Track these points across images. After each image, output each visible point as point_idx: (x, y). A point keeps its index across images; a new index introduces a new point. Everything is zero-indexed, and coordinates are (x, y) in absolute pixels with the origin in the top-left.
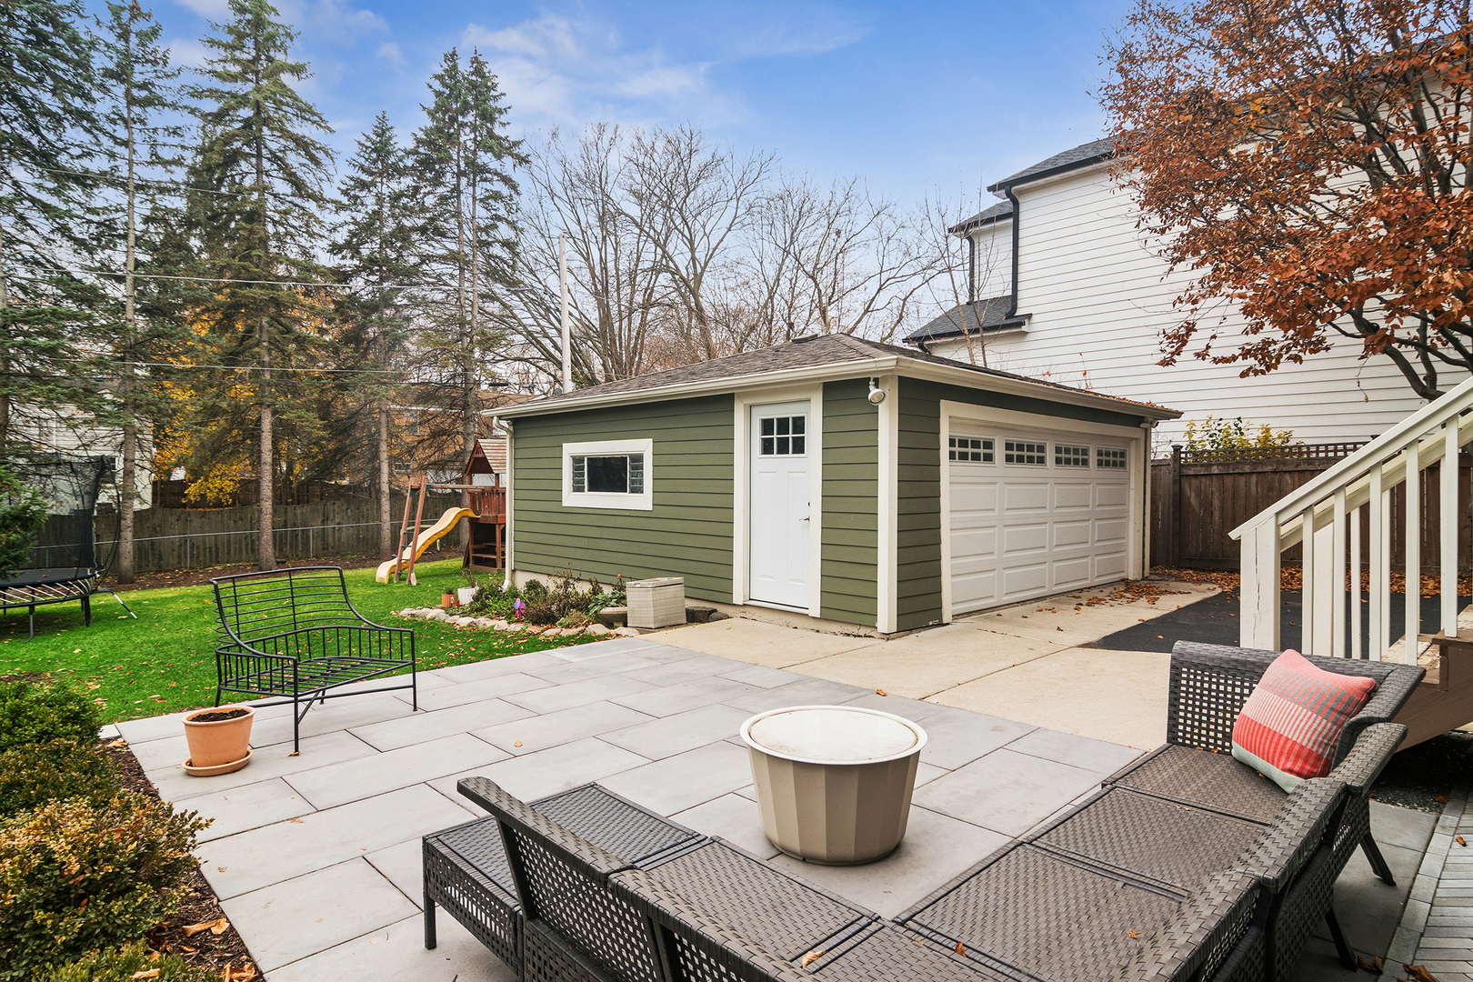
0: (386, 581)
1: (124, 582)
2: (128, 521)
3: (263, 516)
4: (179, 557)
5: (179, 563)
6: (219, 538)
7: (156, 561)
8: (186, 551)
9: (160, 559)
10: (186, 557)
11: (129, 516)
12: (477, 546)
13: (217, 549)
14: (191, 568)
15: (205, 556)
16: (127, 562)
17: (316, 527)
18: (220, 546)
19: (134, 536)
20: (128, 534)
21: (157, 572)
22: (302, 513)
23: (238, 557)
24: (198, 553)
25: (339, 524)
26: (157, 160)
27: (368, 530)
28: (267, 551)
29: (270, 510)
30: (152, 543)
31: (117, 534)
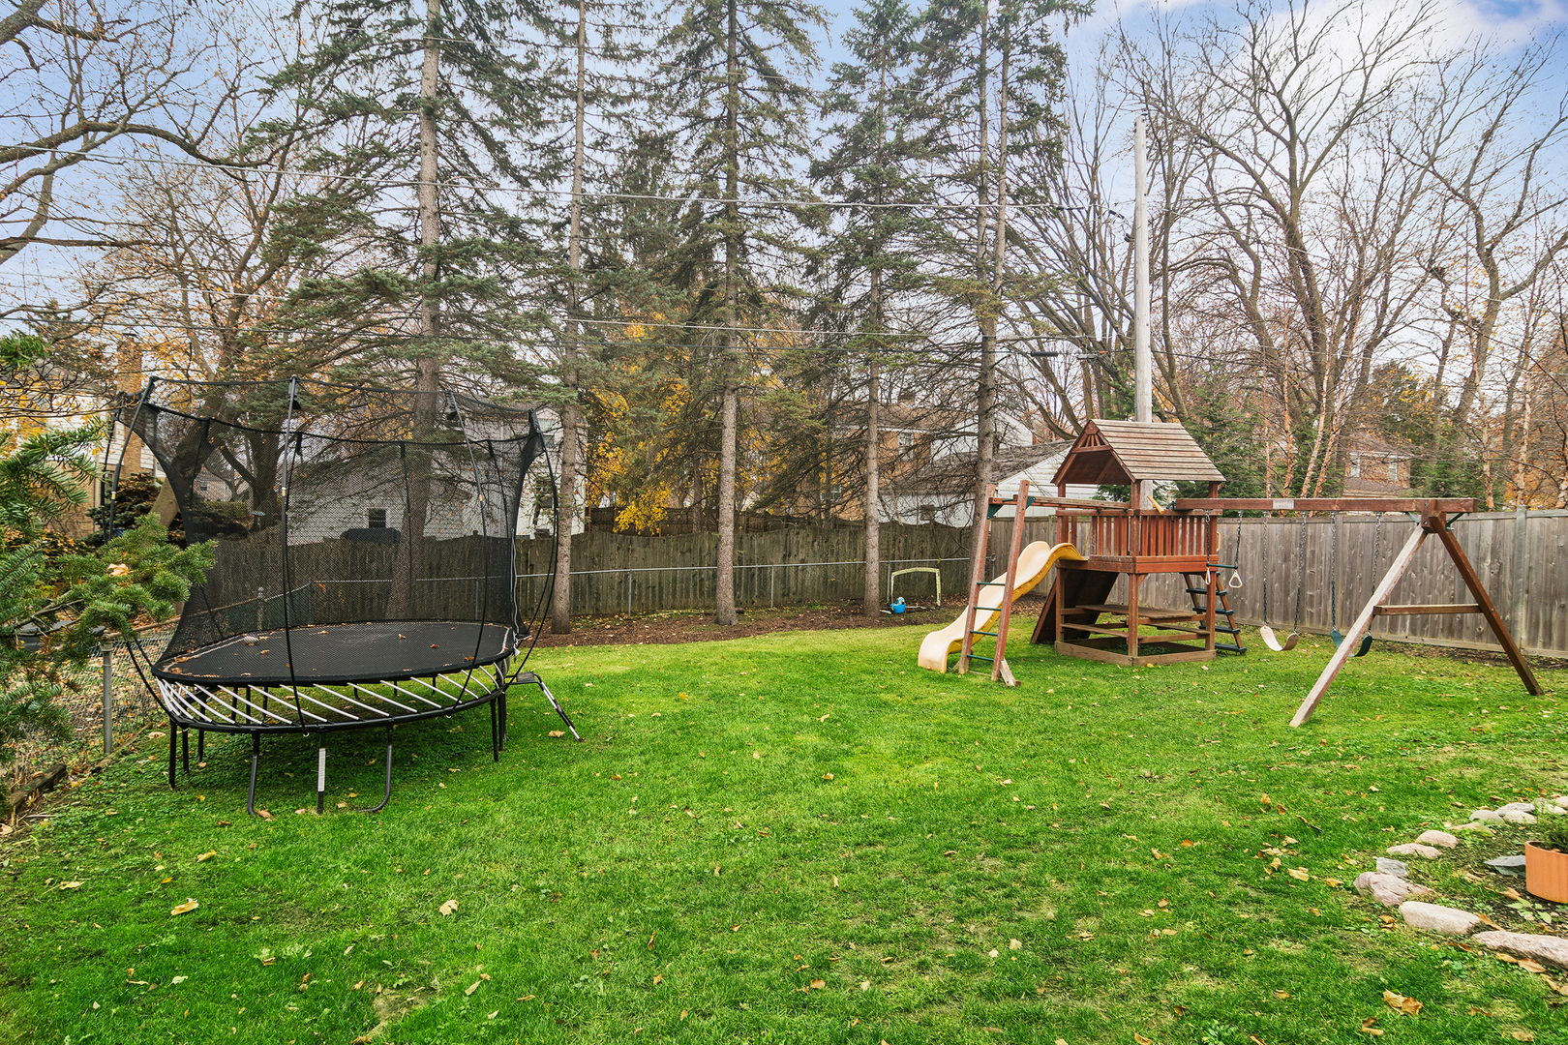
0: (943, 669)
1: (558, 633)
2: (565, 549)
3: (722, 546)
4: (619, 597)
5: (619, 605)
6: (664, 575)
7: (593, 602)
8: (626, 589)
9: (598, 599)
10: (626, 598)
11: (566, 541)
12: (1070, 611)
13: (661, 589)
14: (633, 614)
15: (647, 598)
16: (562, 604)
17: (775, 565)
18: (664, 585)
19: (571, 568)
20: (564, 565)
21: (596, 616)
22: (760, 545)
23: (684, 601)
24: (640, 595)
25: (803, 561)
26: (610, 52)
27: (837, 572)
28: (726, 596)
29: (731, 539)
30: (589, 578)
31: (553, 564)
